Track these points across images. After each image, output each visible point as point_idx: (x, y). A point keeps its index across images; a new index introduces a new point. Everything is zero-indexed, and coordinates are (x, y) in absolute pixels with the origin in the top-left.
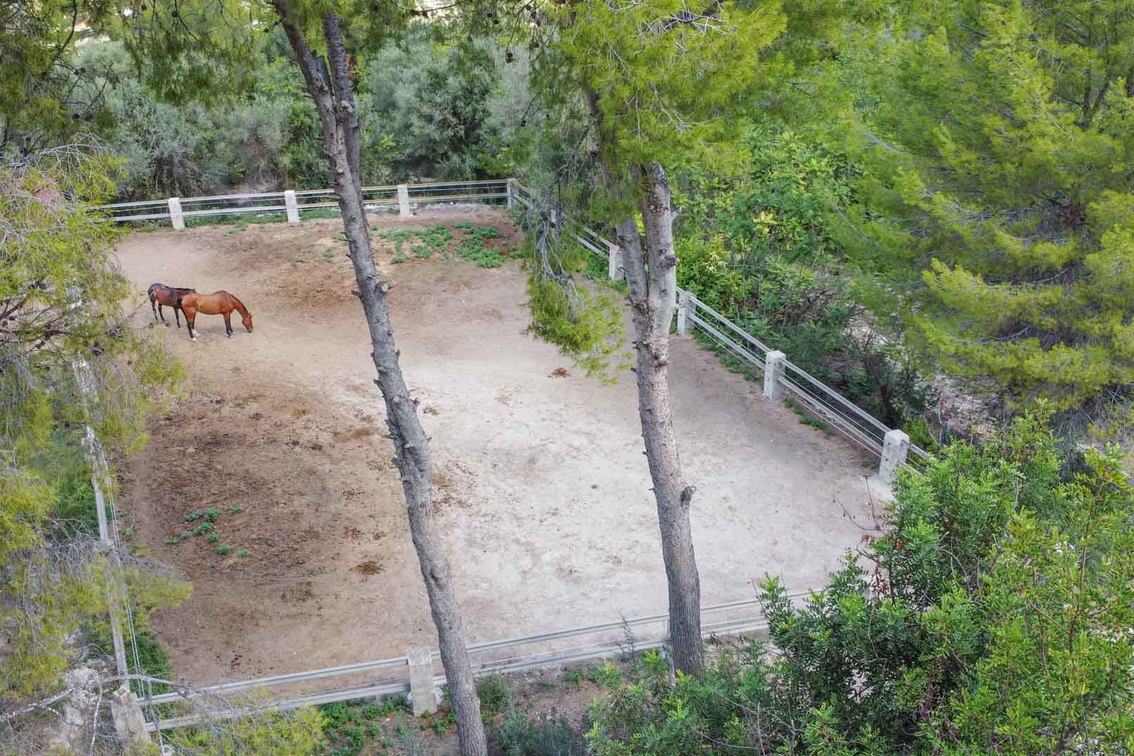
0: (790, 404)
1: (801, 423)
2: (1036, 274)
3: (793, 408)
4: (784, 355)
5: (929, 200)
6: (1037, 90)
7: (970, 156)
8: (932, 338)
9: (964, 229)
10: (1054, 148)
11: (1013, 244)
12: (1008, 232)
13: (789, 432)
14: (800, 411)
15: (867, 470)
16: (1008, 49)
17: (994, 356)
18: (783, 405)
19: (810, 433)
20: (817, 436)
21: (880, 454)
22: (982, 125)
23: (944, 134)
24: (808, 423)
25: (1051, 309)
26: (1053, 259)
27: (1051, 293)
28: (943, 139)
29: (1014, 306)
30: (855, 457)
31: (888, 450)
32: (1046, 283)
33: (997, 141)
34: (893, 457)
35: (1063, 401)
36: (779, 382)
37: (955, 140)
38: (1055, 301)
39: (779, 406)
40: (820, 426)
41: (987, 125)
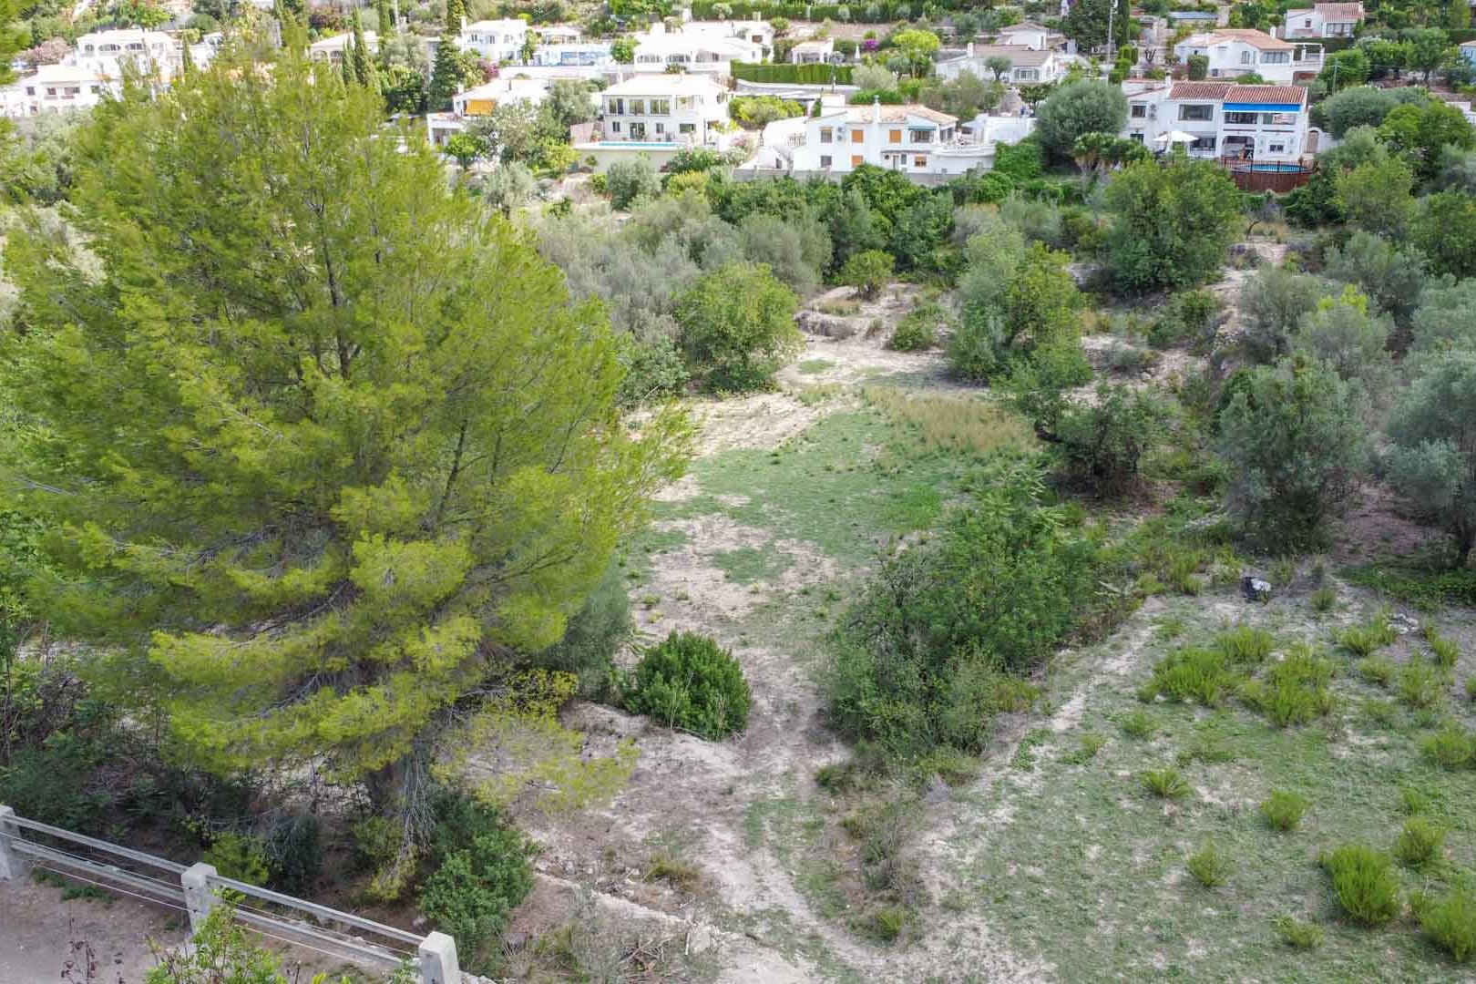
0: (42, 875)
1: (65, 898)
2: (298, 610)
3: (48, 882)
4: (9, 809)
5: (122, 555)
6: (212, 390)
7: (162, 482)
8: (190, 733)
9: (188, 578)
10: (260, 455)
11: (254, 581)
12: (246, 567)
13: (47, 921)
14: (59, 882)
15: (175, 934)
16: (165, 342)
17: (281, 730)
18: (32, 881)
19: (81, 909)
20: (94, 910)
21: (184, 905)
22: (167, 440)
23: (117, 463)
24: (75, 895)
25: (331, 647)
26: (309, 587)
27: (326, 627)
28: (118, 469)
29: (282, 660)
30: (155, 921)
31: (193, 896)
32: (313, 616)
33: (193, 456)
34: (201, 903)
35: (389, 751)
36: (14, 850)
37: (136, 466)
38: (331, 636)
39: (26, 884)
40: (91, 894)
41: (172, 441)
